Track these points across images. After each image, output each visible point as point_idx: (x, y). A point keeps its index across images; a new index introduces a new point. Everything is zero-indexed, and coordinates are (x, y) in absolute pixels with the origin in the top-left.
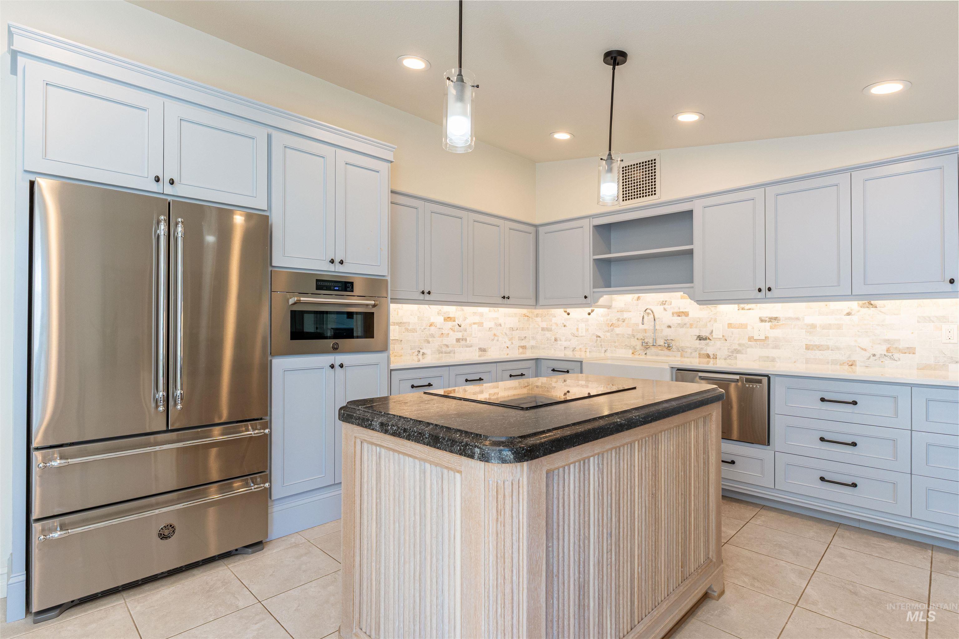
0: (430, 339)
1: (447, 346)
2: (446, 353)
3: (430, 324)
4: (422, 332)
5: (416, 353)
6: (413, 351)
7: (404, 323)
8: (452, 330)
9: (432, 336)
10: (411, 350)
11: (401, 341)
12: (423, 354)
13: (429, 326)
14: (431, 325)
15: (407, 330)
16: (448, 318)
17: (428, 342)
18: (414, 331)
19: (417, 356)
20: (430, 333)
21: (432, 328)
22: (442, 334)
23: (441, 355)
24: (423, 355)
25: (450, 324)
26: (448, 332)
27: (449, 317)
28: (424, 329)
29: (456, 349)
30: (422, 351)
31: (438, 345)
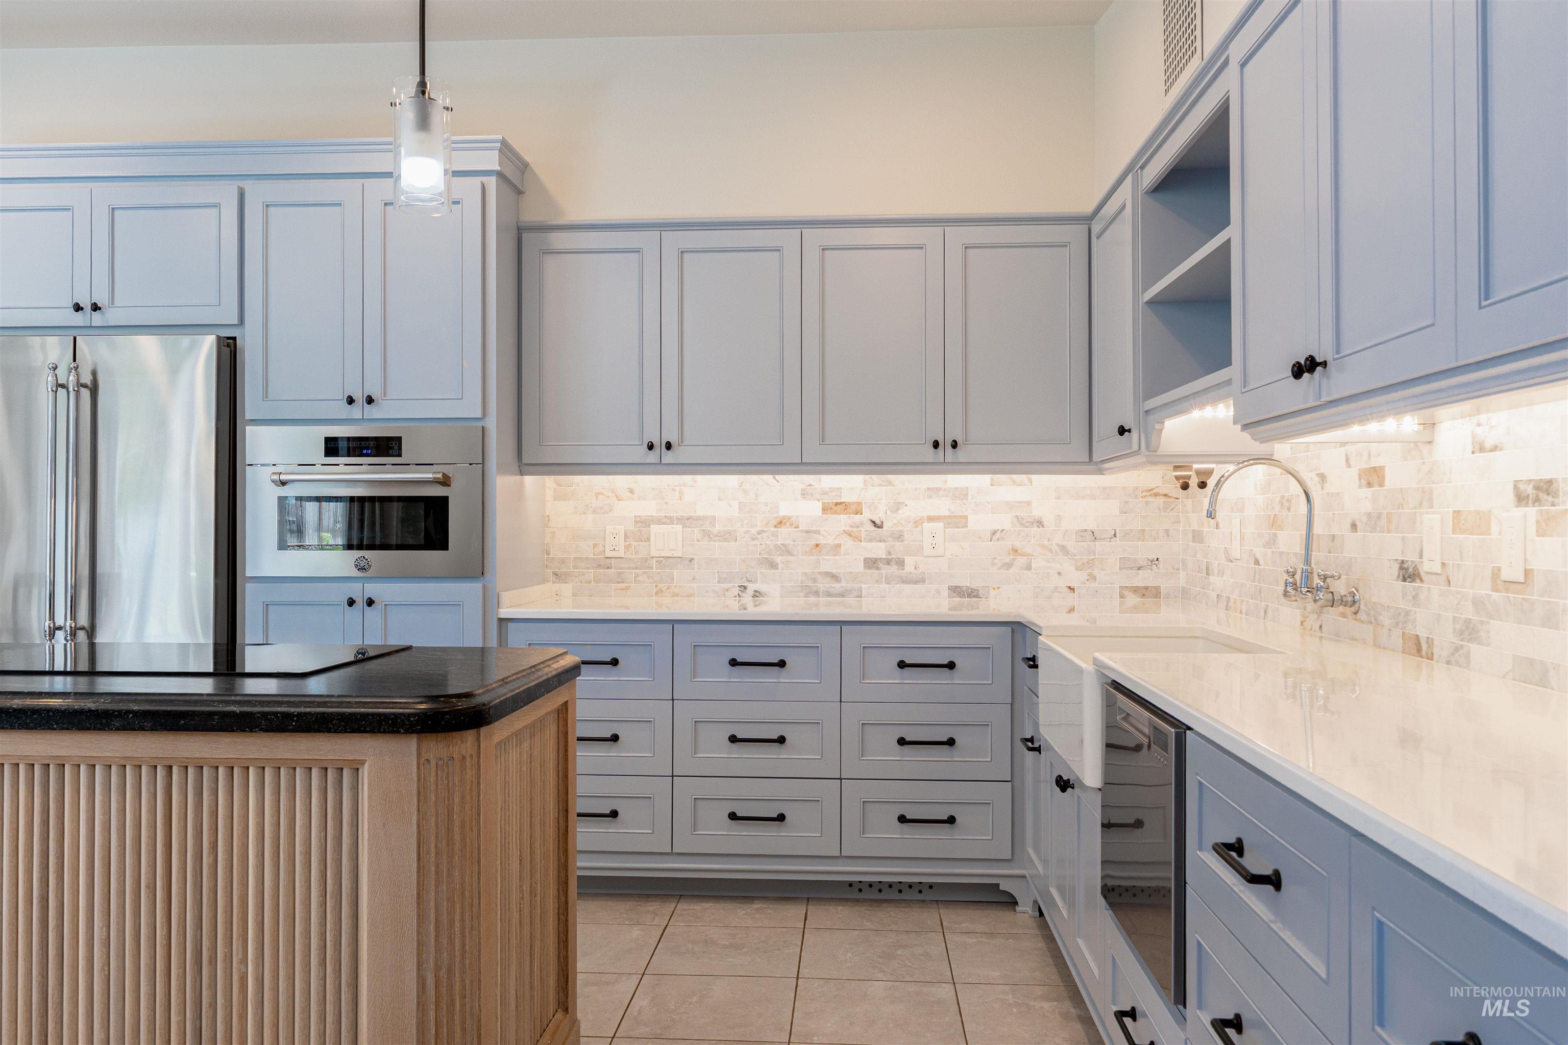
0: (779, 559)
1: (835, 577)
2: (829, 594)
3: (778, 520)
4: (753, 539)
5: (736, 591)
6: (726, 586)
7: (698, 519)
8: (850, 535)
9: (786, 550)
10: (719, 582)
11: (691, 560)
12: (757, 594)
13: (775, 527)
14: (781, 523)
15: (707, 534)
16: (837, 504)
17: (773, 565)
18: (727, 536)
19: (737, 598)
20: (779, 543)
21: (784, 531)
22: (817, 545)
23: (812, 599)
24: (754, 596)
25: (843, 521)
26: (836, 542)
27: (841, 503)
28: (759, 533)
29: (864, 586)
30: (751, 587)
31: (806, 574)
